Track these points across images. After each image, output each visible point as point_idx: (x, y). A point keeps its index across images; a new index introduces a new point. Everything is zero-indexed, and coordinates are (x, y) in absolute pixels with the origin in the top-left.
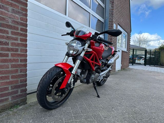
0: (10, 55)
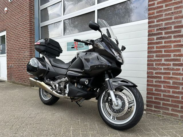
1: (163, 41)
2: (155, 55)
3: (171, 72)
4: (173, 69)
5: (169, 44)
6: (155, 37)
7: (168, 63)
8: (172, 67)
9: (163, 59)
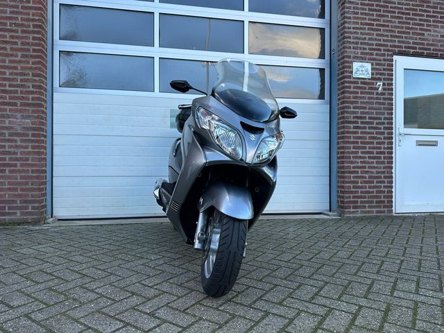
0: (19, 165)
1: (360, 131)
2: (352, 145)
3: (367, 166)
4: (368, 163)
5: (364, 135)
6: (352, 126)
7: (364, 155)
8: (367, 160)
9: (360, 151)
